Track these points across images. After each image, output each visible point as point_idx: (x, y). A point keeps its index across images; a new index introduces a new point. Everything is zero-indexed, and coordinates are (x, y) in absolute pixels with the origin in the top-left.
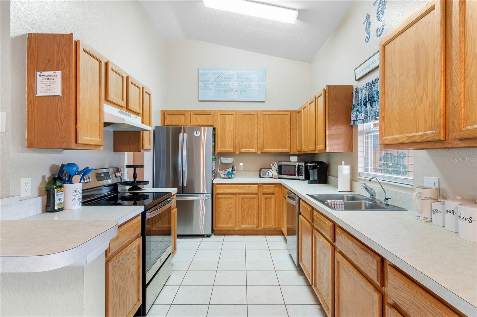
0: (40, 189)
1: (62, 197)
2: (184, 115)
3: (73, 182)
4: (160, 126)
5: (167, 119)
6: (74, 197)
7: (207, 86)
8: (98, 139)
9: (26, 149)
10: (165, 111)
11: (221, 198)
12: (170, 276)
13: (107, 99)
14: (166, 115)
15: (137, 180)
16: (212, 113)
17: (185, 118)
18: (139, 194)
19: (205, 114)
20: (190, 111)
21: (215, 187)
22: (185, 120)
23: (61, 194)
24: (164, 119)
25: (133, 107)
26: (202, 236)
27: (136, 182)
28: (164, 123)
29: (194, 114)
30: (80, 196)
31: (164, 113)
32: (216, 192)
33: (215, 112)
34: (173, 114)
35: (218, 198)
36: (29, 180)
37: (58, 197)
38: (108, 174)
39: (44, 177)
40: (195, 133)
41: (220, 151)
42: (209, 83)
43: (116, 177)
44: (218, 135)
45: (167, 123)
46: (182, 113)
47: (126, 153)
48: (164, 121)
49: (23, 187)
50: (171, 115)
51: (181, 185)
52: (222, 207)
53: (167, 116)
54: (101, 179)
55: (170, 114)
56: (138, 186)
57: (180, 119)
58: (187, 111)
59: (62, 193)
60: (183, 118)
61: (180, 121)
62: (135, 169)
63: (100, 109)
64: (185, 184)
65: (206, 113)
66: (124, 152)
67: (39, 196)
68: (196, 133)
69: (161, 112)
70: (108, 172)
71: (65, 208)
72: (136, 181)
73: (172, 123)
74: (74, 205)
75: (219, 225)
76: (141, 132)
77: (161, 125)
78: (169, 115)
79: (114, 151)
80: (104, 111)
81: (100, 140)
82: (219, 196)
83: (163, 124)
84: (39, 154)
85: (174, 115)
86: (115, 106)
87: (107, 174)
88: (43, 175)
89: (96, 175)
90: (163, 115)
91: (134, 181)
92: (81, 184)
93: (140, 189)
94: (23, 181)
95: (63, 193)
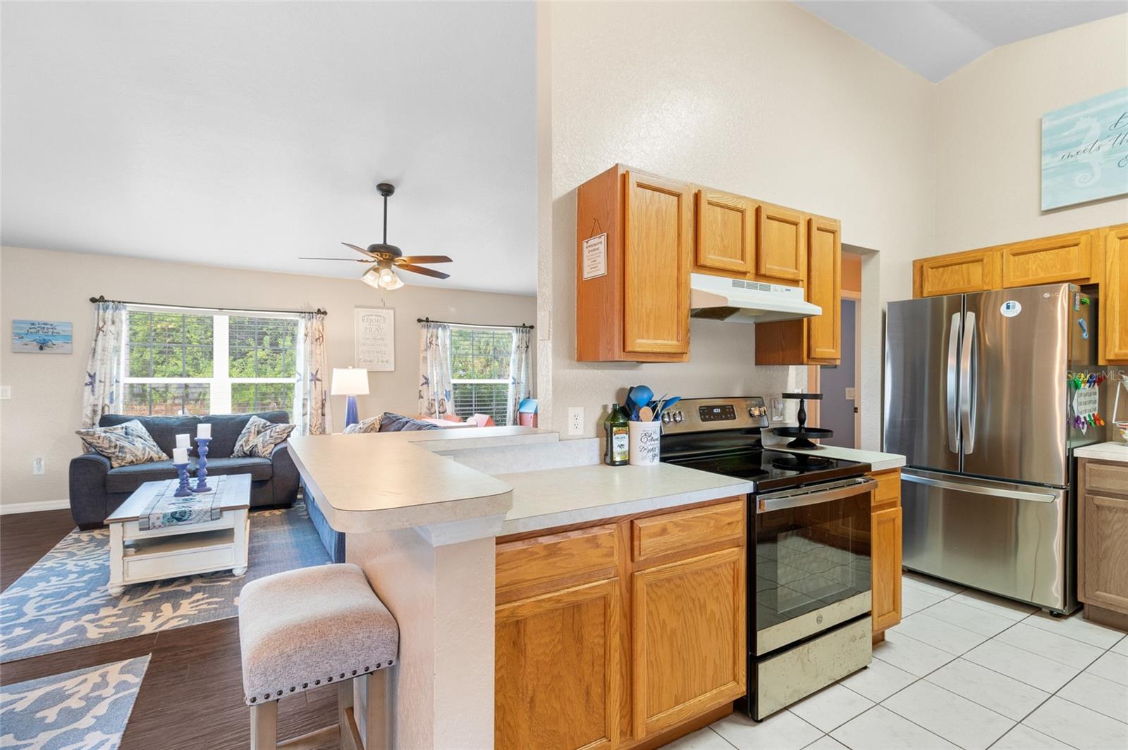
0: (598, 425)
1: (625, 442)
2: (981, 260)
3: (641, 418)
4: (911, 298)
5: (930, 279)
6: (643, 444)
7: (1071, 159)
8: (675, 342)
9: (575, 363)
10: (926, 260)
11: (1110, 509)
12: (865, 668)
13: (699, 264)
14: (927, 270)
15: (806, 425)
16: (1083, 239)
17: (983, 271)
18: (810, 457)
19: (1054, 249)
20: (1000, 248)
21: (1085, 469)
22: (983, 275)
23: (624, 437)
24: (922, 281)
25: (775, 267)
26: (1035, 609)
27: (803, 431)
28: (922, 293)
29: (1014, 255)
30: (657, 444)
31: (922, 267)
32: (1088, 487)
33: (1098, 233)
34: (948, 266)
35: (1098, 507)
36: (580, 411)
37: (620, 440)
38: (731, 410)
39: (605, 407)
40: (1004, 306)
41: (1116, 355)
42: (1082, 148)
43: (751, 415)
44: (1108, 306)
45: (930, 290)
46: (974, 258)
47: (790, 366)
48: (922, 287)
49: (571, 421)
50: (941, 269)
51: (957, 450)
52: (1116, 537)
53: (929, 273)
54: (712, 417)
55: (937, 268)
56: (809, 439)
57: (969, 274)
58: (991, 249)
59: (625, 435)
60: (976, 270)
61: (966, 281)
62: (802, 402)
63: (681, 285)
64: (970, 448)
65: (1063, 244)
66: (786, 366)
67: (597, 437)
68: (1008, 307)
69: (914, 266)
70: (732, 406)
71: (631, 462)
72: (804, 428)
73: (944, 289)
74: (644, 458)
75: (1098, 592)
76: (805, 320)
77: (913, 297)
78: (934, 270)
79: (757, 364)
80: (692, 287)
81: (679, 344)
82: (1099, 500)
83: (918, 293)
84: (596, 371)
85: (950, 268)
86: (720, 273)
87: (729, 409)
88: (604, 404)
89: (700, 410)
90: (919, 272)
91: (800, 428)
92: (658, 423)
93: (812, 446)
94: (572, 411)
95: (627, 436)
